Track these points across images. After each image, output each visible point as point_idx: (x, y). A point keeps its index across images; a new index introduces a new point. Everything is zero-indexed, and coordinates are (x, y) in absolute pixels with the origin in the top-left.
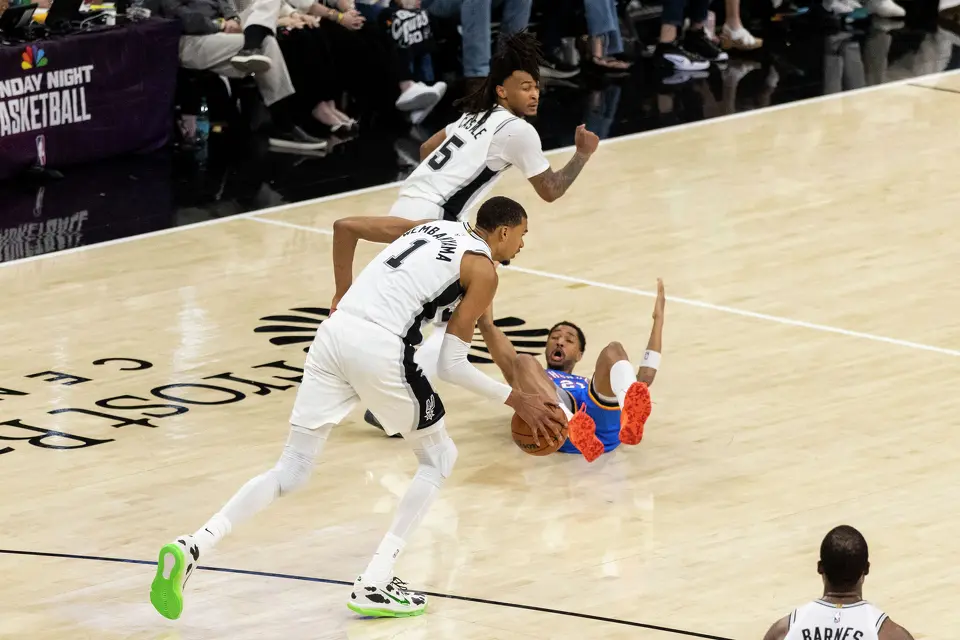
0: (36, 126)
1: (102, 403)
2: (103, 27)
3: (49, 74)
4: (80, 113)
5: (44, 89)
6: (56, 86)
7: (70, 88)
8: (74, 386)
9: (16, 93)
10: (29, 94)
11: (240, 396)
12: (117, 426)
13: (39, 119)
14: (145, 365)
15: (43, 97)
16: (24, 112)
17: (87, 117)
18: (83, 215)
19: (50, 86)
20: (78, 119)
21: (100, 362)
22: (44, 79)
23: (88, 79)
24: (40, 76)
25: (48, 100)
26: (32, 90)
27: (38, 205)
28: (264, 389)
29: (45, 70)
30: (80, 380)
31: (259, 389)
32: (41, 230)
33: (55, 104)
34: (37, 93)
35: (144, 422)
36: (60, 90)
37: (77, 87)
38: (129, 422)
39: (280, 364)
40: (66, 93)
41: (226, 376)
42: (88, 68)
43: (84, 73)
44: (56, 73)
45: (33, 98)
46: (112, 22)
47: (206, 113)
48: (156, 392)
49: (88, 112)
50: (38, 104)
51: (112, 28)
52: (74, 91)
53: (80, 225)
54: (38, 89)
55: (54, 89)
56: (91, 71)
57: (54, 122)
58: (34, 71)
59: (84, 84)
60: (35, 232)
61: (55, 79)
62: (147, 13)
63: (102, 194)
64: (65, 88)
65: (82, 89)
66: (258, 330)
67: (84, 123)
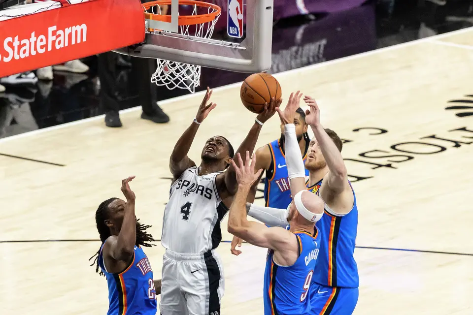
1: (362, 155)
11: (443, 149)
12: (374, 168)
14: (384, 131)
21: (356, 130)
28: (457, 145)
30: (346, 141)
31: (454, 144)
35: (389, 166)
38: (380, 166)
39: (464, 129)
41: (433, 137)
48: (393, 147)
60: (297, 52)
63: (339, 29)
66: (448, 108)
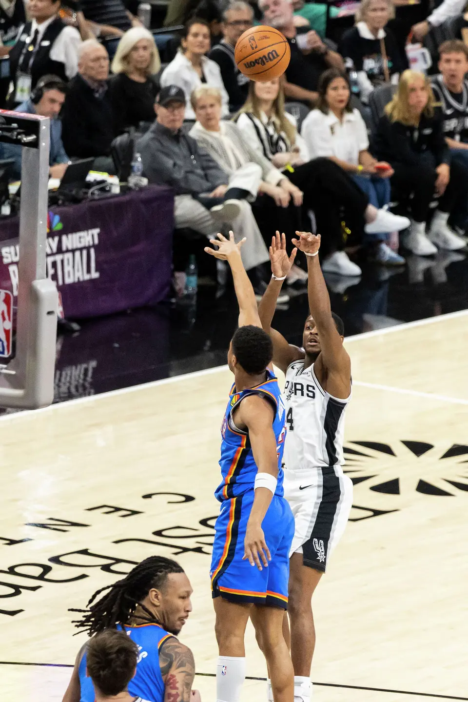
1: (158, 533)
2: (108, 195)
3: (64, 238)
4: (89, 271)
5: (60, 251)
6: (70, 247)
7: (81, 249)
8: (128, 518)
10: (47, 255)
12: (177, 553)
13: (55, 277)
14: (189, 499)
15: (58, 258)
17: (95, 275)
19: (64, 248)
20: (87, 277)
21: (148, 496)
22: (60, 242)
23: (96, 241)
24: (56, 239)
25: (62, 261)
26: (50, 252)
29: (60, 234)
30: (134, 513)
33: (68, 264)
34: (52, 254)
35: (199, 550)
36: (73, 251)
37: (88, 248)
38: (185, 550)
40: (77, 254)
42: (96, 231)
43: (93, 236)
44: (70, 236)
45: (50, 259)
46: (116, 190)
48: (204, 522)
49: (97, 270)
50: (54, 265)
51: (116, 196)
52: (85, 252)
53: (89, 376)
54: (55, 250)
55: (68, 251)
56: (99, 235)
57: (68, 281)
58: (51, 235)
59: (94, 246)
61: (69, 241)
62: (145, 182)
63: (116, 345)
64: (77, 249)
65: (92, 251)
67: (92, 281)
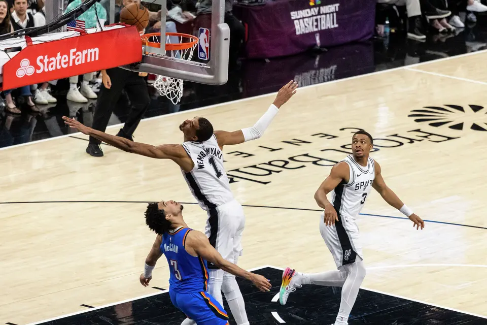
0: (316, 30)
1: (343, 147)
3: (321, 8)
4: (333, 24)
5: (319, 14)
6: (324, 13)
7: (330, 13)
8: (331, 139)
9: (307, 15)
10: (313, 16)
11: (401, 144)
13: (317, 26)
15: (318, 17)
16: (311, 24)
17: (336, 26)
18: (334, 67)
19: (321, 13)
20: (333, 27)
21: (343, 129)
22: (319, 10)
23: (337, 10)
24: (318, 8)
25: (320, 19)
26: (314, 14)
27: (317, 63)
28: (412, 141)
29: (319, 6)
30: (334, 137)
31: (409, 141)
32: (317, 74)
33: (323, 20)
34: (316, 15)
36: (326, 14)
37: (333, 13)
39: (418, 131)
40: (328, 15)
41: (396, 135)
42: (337, 5)
43: (335, 7)
44: (324, 7)
45: (315, 18)
47: (388, 24)
49: (337, 23)
50: (317, 20)
52: (331, 15)
53: (333, 71)
54: (317, 14)
55: (323, 14)
56: (339, 6)
57: (323, 28)
58: (315, 6)
59: (336, 12)
60: (315, 74)
61: (324, 9)
63: (344, 58)
64: (328, 13)
65: (335, 14)
66: (409, 116)
67: (335, 28)
